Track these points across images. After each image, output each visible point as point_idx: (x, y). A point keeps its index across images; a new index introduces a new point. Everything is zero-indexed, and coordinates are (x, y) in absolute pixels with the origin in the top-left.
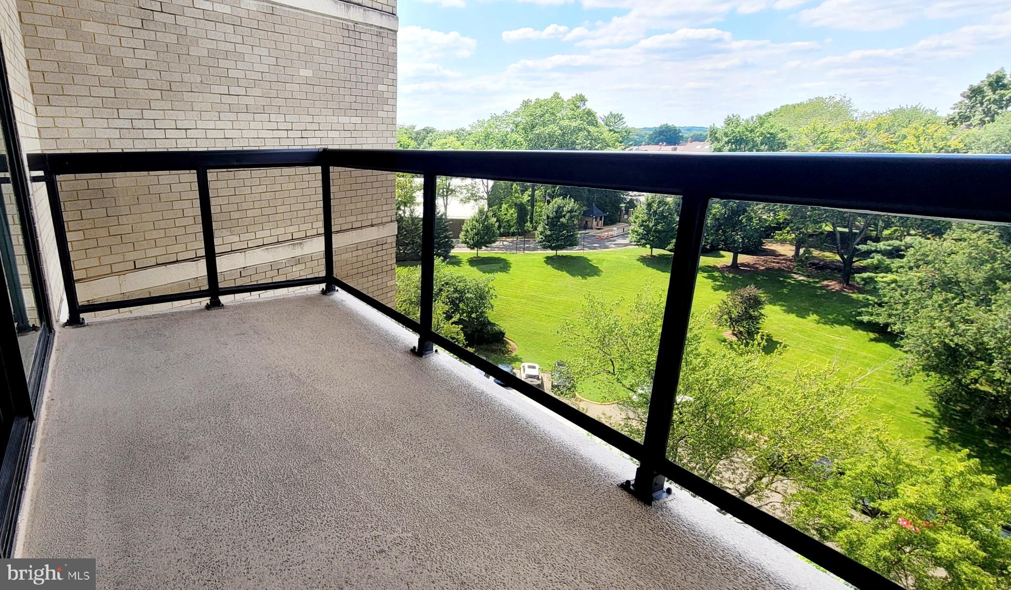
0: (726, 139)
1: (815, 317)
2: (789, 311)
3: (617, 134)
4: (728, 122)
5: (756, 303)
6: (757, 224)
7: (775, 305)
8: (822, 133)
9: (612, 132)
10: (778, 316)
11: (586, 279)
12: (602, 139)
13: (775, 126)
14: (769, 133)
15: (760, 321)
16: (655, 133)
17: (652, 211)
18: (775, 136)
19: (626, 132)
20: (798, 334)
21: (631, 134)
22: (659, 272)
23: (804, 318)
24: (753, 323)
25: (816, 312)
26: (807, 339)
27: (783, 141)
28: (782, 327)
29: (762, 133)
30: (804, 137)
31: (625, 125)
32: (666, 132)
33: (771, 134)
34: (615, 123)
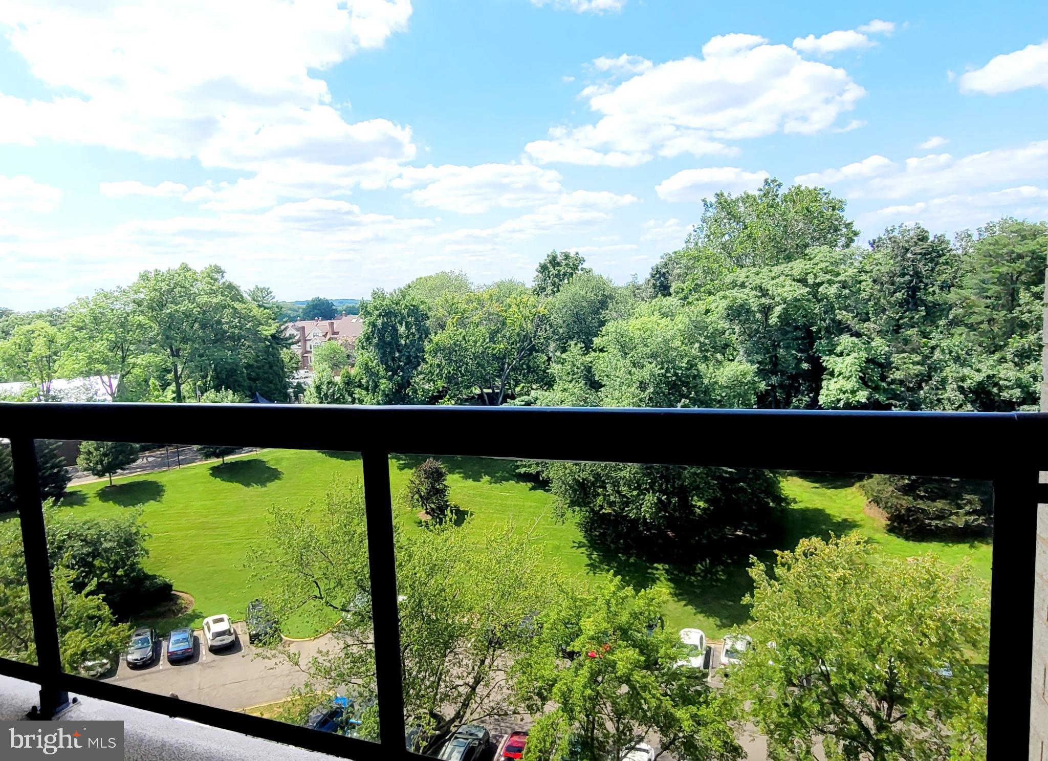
0: (377, 313)
1: (486, 478)
2: (466, 477)
3: (268, 311)
4: (375, 295)
5: (437, 476)
6: (422, 395)
7: (454, 474)
8: (453, 304)
9: (262, 309)
10: (460, 485)
11: (266, 486)
12: (252, 317)
13: (416, 296)
14: (412, 305)
15: (446, 493)
16: (308, 306)
17: (322, 394)
18: (417, 310)
19: (277, 307)
20: (478, 499)
21: (283, 309)
22: (344, 461)
23: (479, 481)
24: (440, 496)
25: (486, 474)
26: (486, 501)
27: (425, 313)
28: (464, 495)
29: (406, 306)
30: (441, 310)
31: (274, 300)
32: (320, 305)
33: (414, 306)
34: (264, 297)
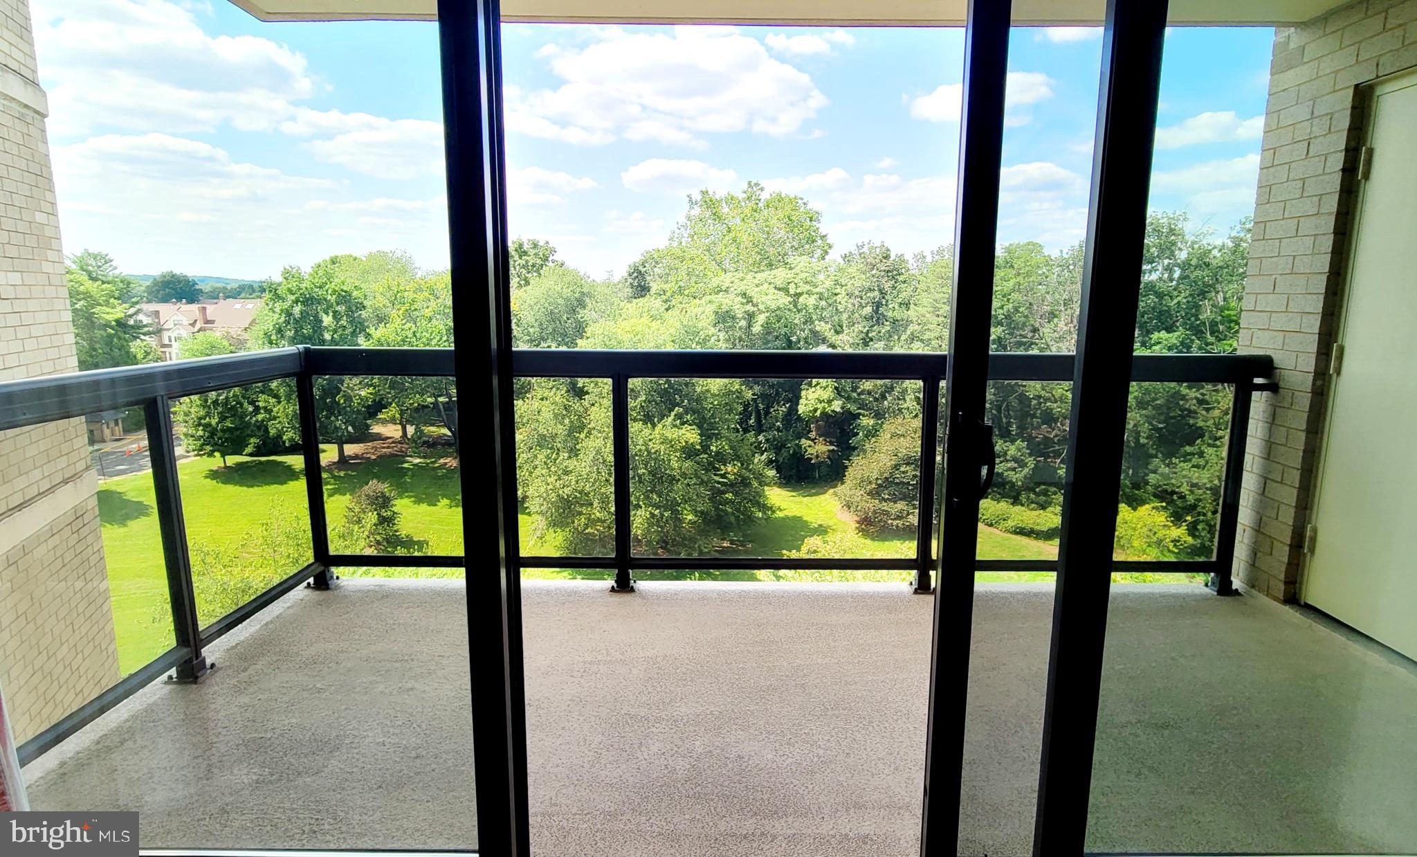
0: (293, 298)
1: (445, 501)
2: (419, 501)
3: (109, 286)
4: (287, 274)
5: (382, 502)
6: (359, 404)
7: (402, 498)
8: (398, 292)
9: (100, 283)
10: (410, 511)
11: (127, 524)
12: (83, 293)
13: (345, 280)
14: (342, 290)
15: (396, 521)
17: (209, 401)
18: (350, 295)
19: (122, 282)
20: (436, 526)
21: (132, 285)
22: (245, 488)
23: (436, 505)
24: (388, 525)
25: (444, 496)
26: (446, 528)
27: (360, 301)
28: (418, 523)
29: (335, 291)
30: (380, 298)
31: (117, 272)
32: (173, 283)
33: (346, 292)
34: (100, 267)
